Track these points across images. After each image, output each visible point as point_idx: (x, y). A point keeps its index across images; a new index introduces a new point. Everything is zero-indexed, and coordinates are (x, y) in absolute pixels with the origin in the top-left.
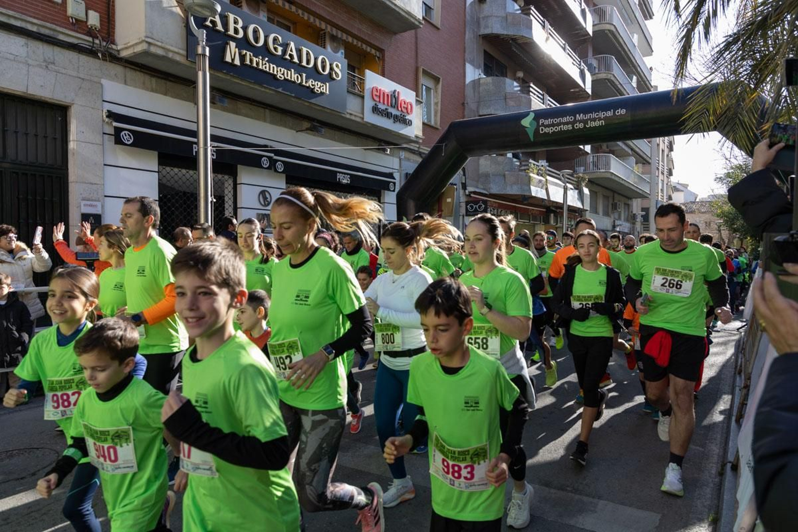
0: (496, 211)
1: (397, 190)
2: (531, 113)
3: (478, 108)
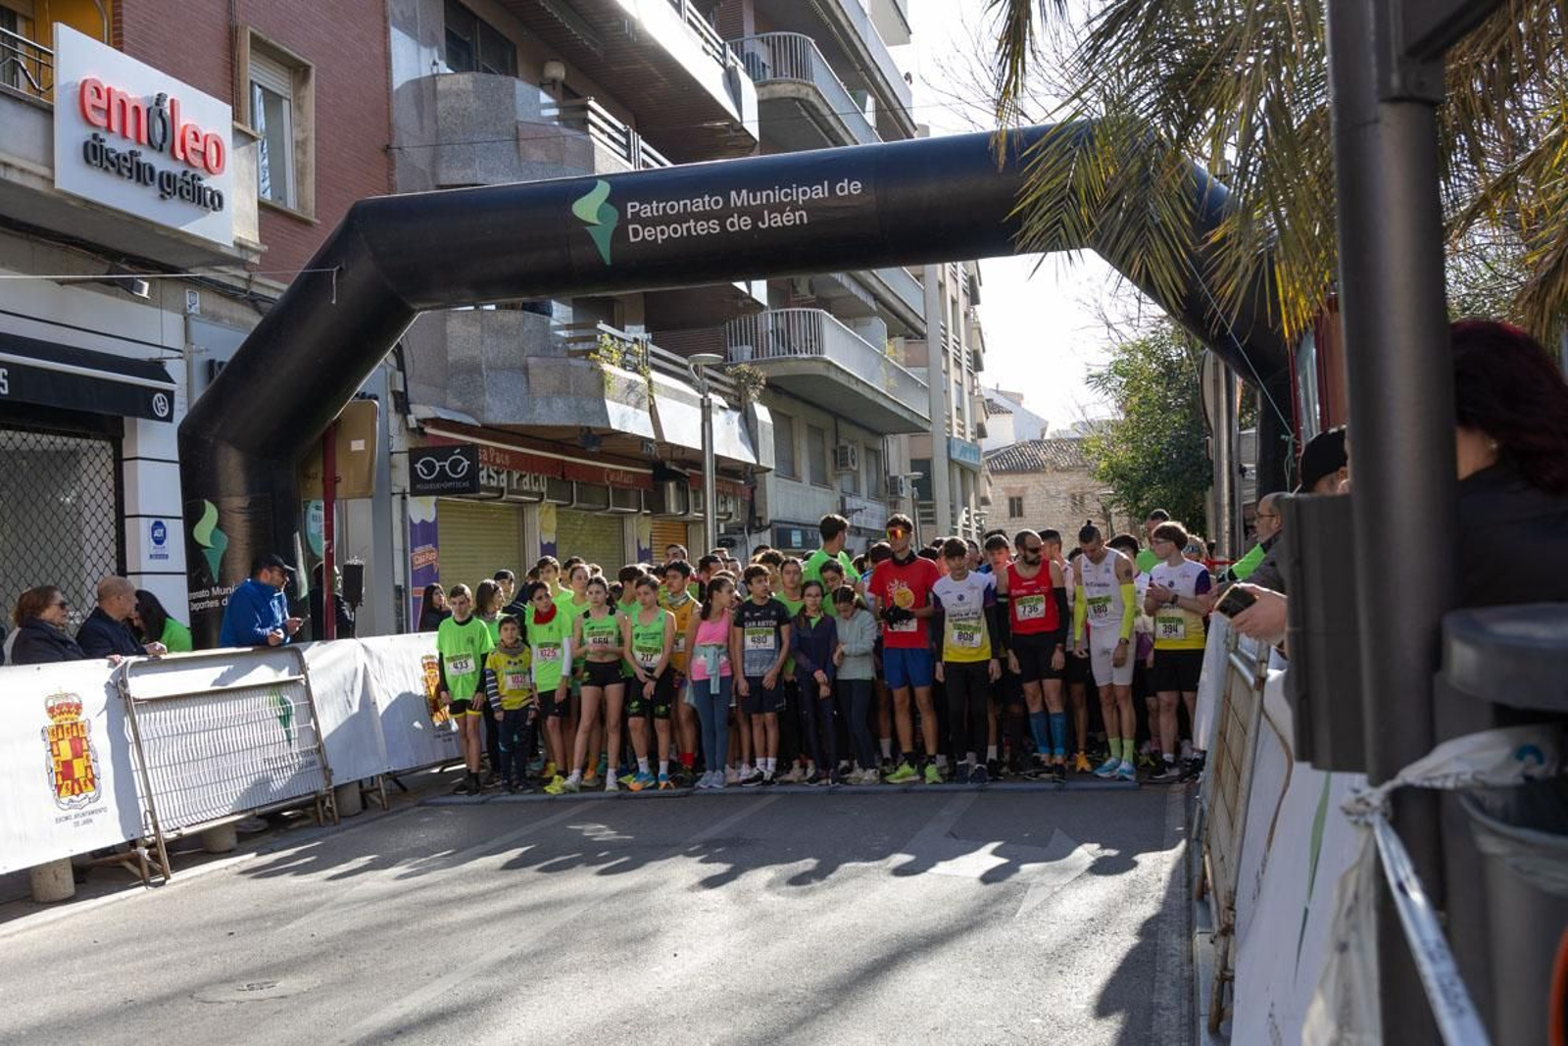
0: (504, 476)
1: (180, 415)
2: (600, 182)
3: (434, 161)
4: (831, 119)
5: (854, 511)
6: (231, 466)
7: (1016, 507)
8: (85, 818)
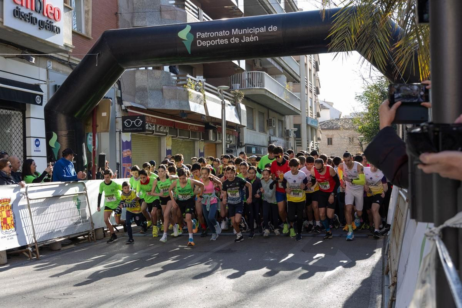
0: (154, 126)
1: (45, 103)
2: (188, 26)
3: (132, 18)
4: (269, 6)
5: (274, 141)
6: (62, 120)
7: (330, 141)
8: (11, 237)
